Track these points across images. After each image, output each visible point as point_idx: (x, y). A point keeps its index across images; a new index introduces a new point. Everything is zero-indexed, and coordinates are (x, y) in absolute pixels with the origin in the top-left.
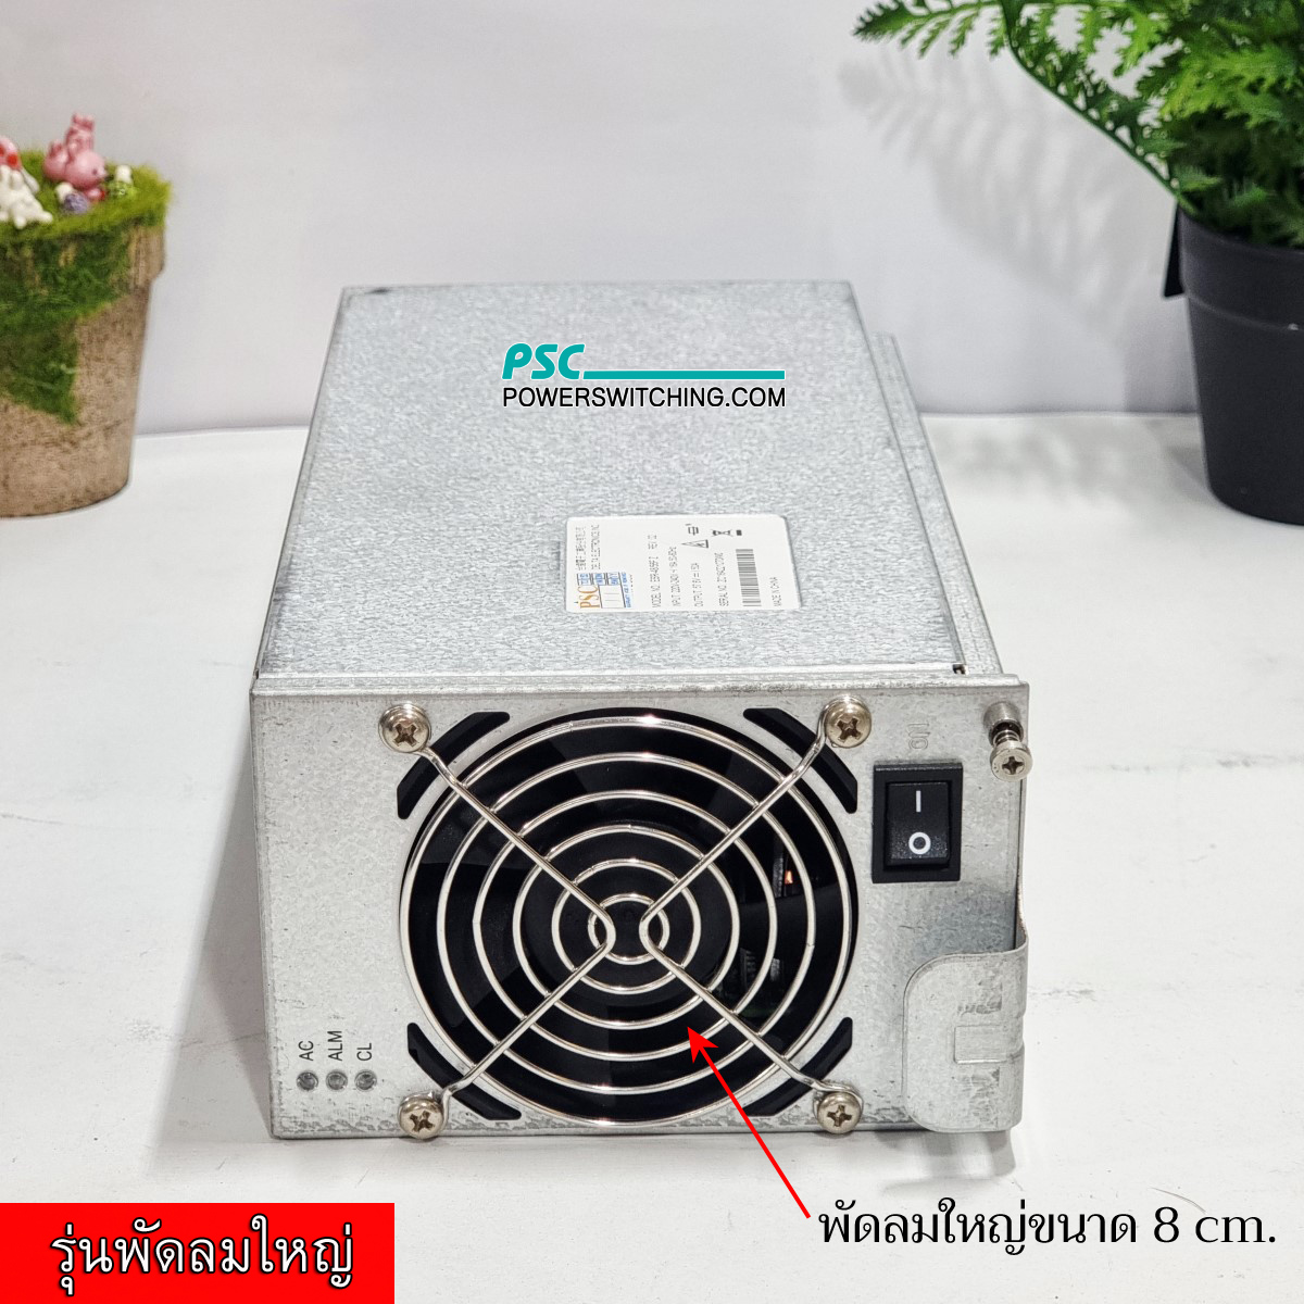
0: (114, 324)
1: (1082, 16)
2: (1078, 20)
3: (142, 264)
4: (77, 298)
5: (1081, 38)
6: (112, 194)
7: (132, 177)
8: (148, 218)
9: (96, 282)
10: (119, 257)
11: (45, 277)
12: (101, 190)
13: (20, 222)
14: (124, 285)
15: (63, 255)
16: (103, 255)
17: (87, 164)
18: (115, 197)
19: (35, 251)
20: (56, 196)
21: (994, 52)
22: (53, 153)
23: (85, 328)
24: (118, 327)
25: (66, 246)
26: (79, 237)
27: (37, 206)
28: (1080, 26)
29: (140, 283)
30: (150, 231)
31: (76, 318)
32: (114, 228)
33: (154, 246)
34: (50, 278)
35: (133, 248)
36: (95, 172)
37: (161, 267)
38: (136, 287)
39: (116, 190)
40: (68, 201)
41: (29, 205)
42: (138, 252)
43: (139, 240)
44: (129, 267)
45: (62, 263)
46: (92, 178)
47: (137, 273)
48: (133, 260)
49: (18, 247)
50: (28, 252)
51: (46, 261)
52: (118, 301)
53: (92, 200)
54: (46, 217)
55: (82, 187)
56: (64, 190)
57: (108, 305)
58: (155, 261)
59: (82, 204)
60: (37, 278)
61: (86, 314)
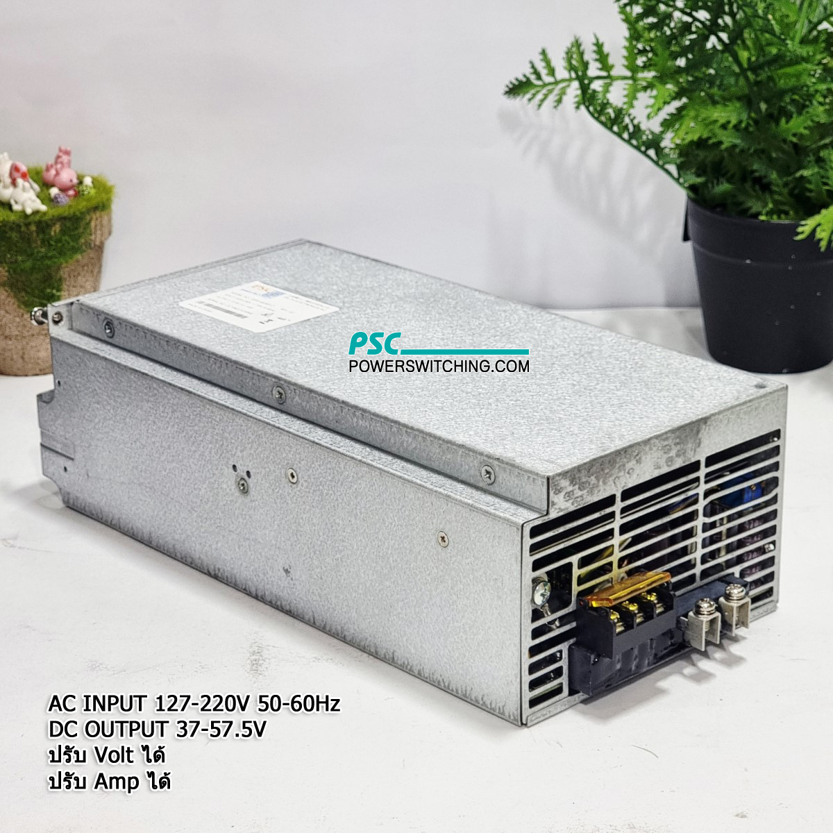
0: (83, 266)
1: (627, 87)
2: (624, 89)
3: (99, 232)
4: (62, 253)
5: (626, 100)
6: (81, 193)
7: (93, 182)
8: (102, 206)
9: (72, 244)
10: (85, 229)
11: (43, 241)
12: (75, 191)
13: (29, 211)
14: (88, 245)
15: (53, 229)
16: (76, 228)
17: (67, 176)
18: (83, 195)
19: (37, 227)
20: (49, 194)
21: (578, 108)
22: (48, 169)
23: (66, 269)
24: (86, 268)
25: (54, 224)
26: (62, 219)
27: (38, 201)
28: (625, 92)
29: (97, 243)
30: (103, 213)
31: (61, 264)
32: (82, 213)
33: (105, 221)
34: (46, 242)
35: (93, 224)
36: (71, 181)
37: (110, 233)
38: (95, 245)
39: (83, 191)
40: (56, 198)
41: (34, 201)
42: (96, 226)
43: (97, 219)
44: (91, 234)
45: (53, 233)
46: (70, 184)
47: (96, 238)
48: (93, 231)
49: (28, 225)
50: (33, 228)
51: (44, 232)
52: (84, 254)
53: (69, 196)
54: (43, 208)
55: (64, 190)
56: (54, 191)
57: (79, 256)
58: (106, 231)
59: (64, 199)
60: (39, 242)
61: (67, 262)
